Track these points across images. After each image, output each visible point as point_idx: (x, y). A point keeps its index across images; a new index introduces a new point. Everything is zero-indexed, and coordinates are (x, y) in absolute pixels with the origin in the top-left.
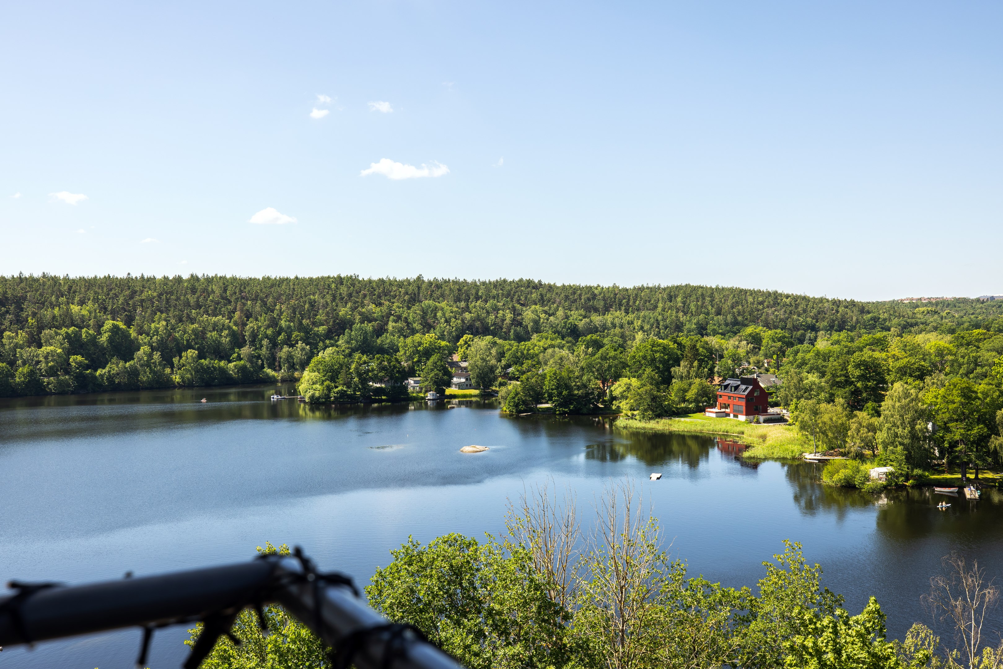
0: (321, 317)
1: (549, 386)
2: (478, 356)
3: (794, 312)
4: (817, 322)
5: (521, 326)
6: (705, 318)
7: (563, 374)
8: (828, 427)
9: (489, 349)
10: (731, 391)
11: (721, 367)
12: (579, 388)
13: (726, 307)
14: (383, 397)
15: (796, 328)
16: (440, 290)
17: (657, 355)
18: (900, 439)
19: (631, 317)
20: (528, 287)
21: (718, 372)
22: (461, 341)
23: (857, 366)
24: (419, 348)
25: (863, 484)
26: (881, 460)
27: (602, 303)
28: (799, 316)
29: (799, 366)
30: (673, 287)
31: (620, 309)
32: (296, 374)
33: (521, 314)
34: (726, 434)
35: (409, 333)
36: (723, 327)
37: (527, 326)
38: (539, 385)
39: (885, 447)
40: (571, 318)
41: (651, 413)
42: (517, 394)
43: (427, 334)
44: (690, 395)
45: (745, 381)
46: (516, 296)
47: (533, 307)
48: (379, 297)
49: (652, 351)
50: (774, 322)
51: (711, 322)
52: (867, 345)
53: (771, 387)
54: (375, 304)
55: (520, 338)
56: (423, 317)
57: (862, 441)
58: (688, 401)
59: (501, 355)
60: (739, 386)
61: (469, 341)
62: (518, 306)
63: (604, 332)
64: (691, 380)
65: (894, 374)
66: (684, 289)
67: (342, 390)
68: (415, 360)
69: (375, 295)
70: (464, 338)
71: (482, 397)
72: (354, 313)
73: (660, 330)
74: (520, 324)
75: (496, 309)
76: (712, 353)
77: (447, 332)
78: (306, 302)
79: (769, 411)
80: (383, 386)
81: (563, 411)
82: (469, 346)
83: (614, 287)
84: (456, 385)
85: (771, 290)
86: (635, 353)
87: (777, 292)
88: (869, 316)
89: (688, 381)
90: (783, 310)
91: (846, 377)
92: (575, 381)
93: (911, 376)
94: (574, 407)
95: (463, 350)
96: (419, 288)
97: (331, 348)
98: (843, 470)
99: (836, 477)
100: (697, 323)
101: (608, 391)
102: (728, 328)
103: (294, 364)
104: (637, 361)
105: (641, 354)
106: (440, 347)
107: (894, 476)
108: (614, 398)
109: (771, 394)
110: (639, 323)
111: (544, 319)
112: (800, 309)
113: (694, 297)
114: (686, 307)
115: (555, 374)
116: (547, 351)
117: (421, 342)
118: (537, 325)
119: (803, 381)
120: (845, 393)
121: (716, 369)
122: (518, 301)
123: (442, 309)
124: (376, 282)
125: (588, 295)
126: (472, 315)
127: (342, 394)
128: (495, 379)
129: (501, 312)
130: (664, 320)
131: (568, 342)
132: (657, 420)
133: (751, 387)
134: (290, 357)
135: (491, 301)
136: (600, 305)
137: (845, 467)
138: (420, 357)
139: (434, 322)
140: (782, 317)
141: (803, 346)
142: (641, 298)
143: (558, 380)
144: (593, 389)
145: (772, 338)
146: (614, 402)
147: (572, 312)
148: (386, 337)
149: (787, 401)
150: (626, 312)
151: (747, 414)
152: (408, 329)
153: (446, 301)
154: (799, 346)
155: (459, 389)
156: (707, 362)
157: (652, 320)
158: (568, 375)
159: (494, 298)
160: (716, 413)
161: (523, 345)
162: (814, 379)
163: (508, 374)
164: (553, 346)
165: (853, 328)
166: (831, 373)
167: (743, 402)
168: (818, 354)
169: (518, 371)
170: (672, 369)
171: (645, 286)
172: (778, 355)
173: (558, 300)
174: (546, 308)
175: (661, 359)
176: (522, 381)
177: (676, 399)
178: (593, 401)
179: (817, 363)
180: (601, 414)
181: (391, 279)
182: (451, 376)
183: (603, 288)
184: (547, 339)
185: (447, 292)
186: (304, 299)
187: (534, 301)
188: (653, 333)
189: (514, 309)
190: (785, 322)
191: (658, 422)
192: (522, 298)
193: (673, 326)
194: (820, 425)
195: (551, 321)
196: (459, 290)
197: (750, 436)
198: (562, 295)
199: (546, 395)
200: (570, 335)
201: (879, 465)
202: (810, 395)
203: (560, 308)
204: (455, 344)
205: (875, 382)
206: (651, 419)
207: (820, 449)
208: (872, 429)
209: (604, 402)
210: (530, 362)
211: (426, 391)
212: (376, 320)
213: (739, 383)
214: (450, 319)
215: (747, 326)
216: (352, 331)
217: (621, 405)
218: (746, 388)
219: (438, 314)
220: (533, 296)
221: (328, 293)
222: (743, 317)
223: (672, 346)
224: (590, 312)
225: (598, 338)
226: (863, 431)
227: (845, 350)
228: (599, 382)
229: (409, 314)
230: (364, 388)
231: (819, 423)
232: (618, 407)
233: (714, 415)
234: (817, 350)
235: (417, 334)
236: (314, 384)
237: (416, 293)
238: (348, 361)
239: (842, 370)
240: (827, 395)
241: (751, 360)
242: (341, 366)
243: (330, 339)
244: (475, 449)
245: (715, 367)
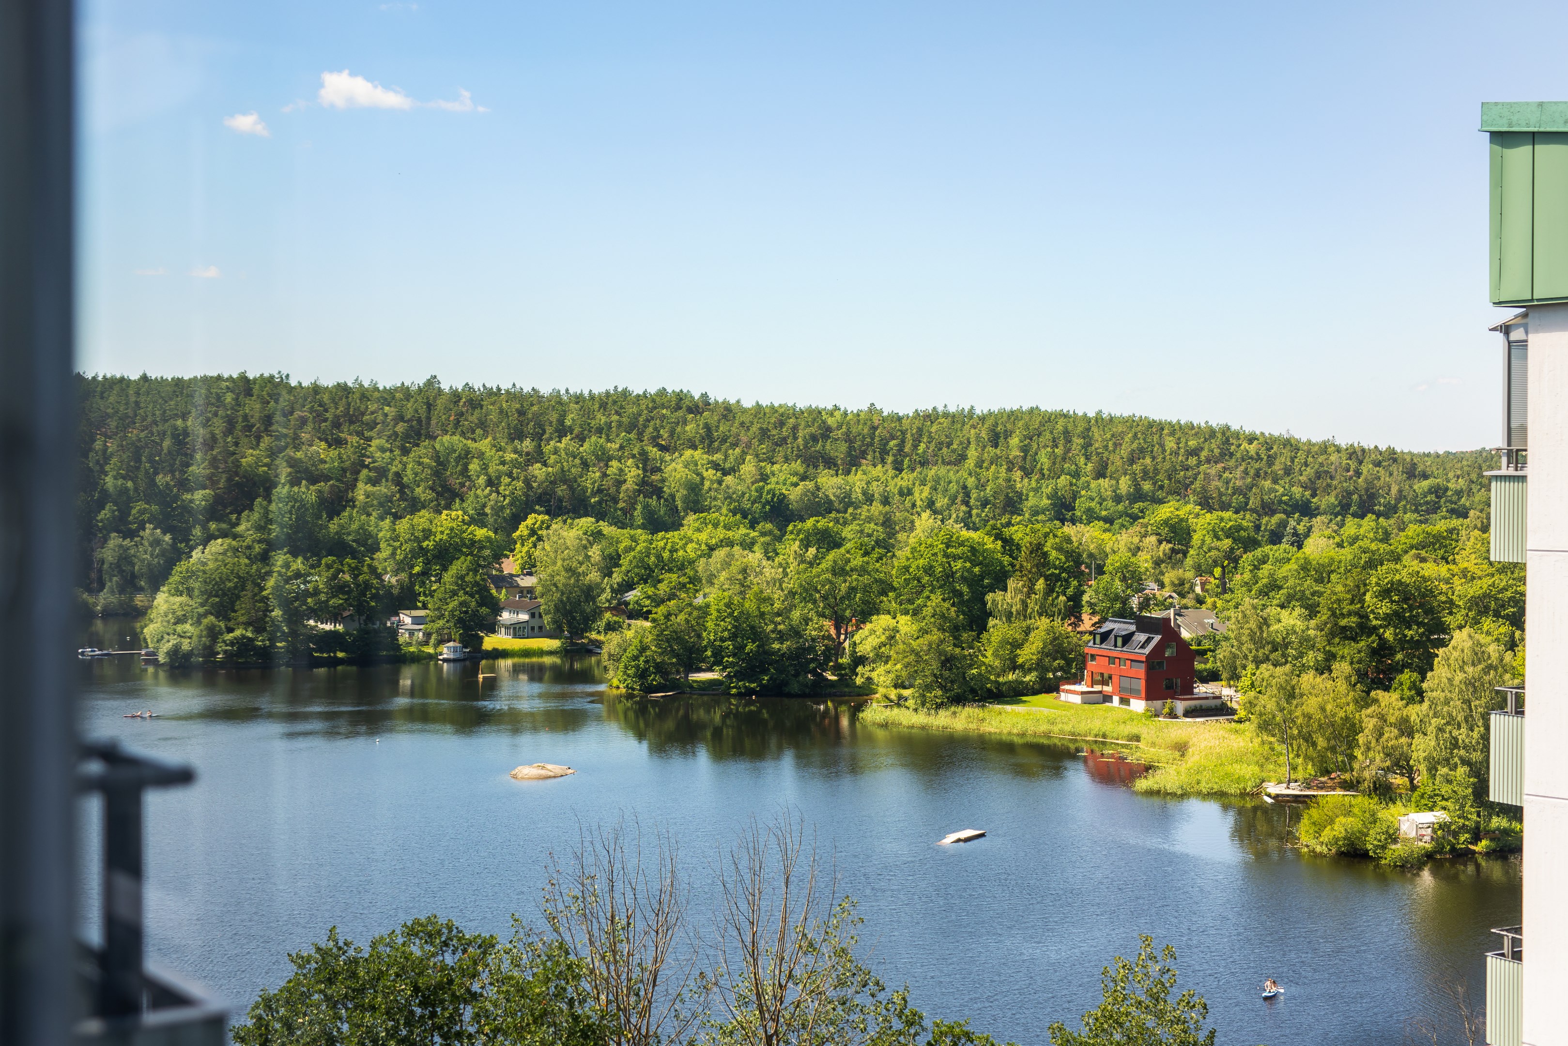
0: (198, 468)
1: (716, 634)
2: (559, 563)
3: (1266, 473)
4: (1314, 495)
5: (659, 498)
6: (1071, 484)
7: (747, 605)
8: (1315, 726)
9: (585, 547)
10: (1116, 646)
11: (1097, 592)
12: (782, 637)
13: (1116, 461)
14: (340, 655)
15: (1268, 509)
16: (477, 411)
17: (958, 565)
18: (1462, 752)
19: (906, 479)
20: (678, 408)
21: (1091, 605)
22: (523, 529)
23: (1385, 593)
24: (425, 544)
25: (1384, 847)
26: (1422, 796)
27: (843, 447)
28: (1275, 481)
29: (1264, 593)
30: (1002, 413)
31: (883, 462)
32: (139, 600)
33: (659, 470)
34: (1102, 740)
35: (405, 509)
36: (1110, 503)
37: (673, 496)
38: (694, 630)
39: (1432, 770)
40: (773, 480)
41: (940, 693)
42: (643, 649)
43: (445, 512)
44: (1028, 653)
45: (1146, 625)
46: (651, 429)
47: (688, 453)
48: (337, 425)
49: (946, 556)
50: (1221, 494)
51: (1083, 493)
52: (1412, 547)
53: (1205, 637)
54: (327, 441)
55: (655, 525)
56: (437, 474)
57: (1387, 755)
58: (1021, 666)
59: (612, 561)
60: (1132, 634)
61: (541, 528)
62: (654, 452)
63: (845, 512)
64: (1029, 622)
65: (1464, 612)
66: (1026, 418)
67: (243, 636)
68: (417, 569)
69: (325, 420)
70: (530, 521)
71: (565, 656)
72: (277, 462)
73: (971, 509)
74: (658, 492)
75: (604, 458)
76: (1078, 562)
77: (492, 508)
78: (164, 433)
79: (1196, 691)
80: (340, 627)
81: (746, 687)
82: (540, 539)
83: (870, 410)
84: (507, 627)
85: (1216, 422)
86: (908, 559)
87: (1228, 428)
88: (1425, 484)
89: (1024, 624)
90: (1242, 468)
91: (1361, 617)
92: (772, 622)
93: (1497, 615)
94: (771, 678)
95: (525, 549)
96: (429, 406)
97: (220, 541)
98: (1342, 819)
99: (1327, 834)
100: (1053, 496)
101: (847, 644)
102: (1120, 507)
103: (133, 576)
104: (914, 579)
105: (921, 562)
106: (473, 542)
107: (1449, 831)
108: (860, 660)
109: (1203, 653)
110: (925, 494)
111: (712, 482)
112: (1278, 467)
113: (1048, 436)
114: (1029, 458)
115: (728, 605)
116: (716, 553)
117: (430, 530)
118: (696, 495)
119: (1268, 626)
120: (1359, 652)
121: (1086, 598)
122: (655, 440)
123: (481, 455)
124: (331, 392)
125: (813, 430)
126: (550, 469)
127: (244, 645)
128: (597, 613)
129: (614, 463)
130: (981, 486)
131: (763, 534)
132: (953, 709)
133: (1157, 638)
134: (124, 559)
135: (594, 438)
136: (839, 450)
137: (1348, 813)
138: (427, 563)
139: (462, 485)
140: (1239, 483)
141: (1275, 548)
142: (930, 437)
143: (736, 619)
144: (813, 640)
145: (1214, 530)
146: (860, 669)
147: (776, 467)
148: (351, 517)
149: (1236, 669)
150: (896, 469)
151: (1149, 697)
152: (402, 499)
153: (490, 438)
154: (1267, 549)
155: (515, 636)
156: (1066, 581)
157: (953, 487)
158: (759, 608)
159: (599, 431)
160: (1083, 693)
161: (661, 540)
162: (1292, 622)
163: (627, 604)
164: (730, 544)
165: (1390, 511)
166: (1329, 609)
167: (1140, 671)
168: (1305, 567)
169: (648, 597)
170: (989, 597)
171: (940, 409)
172: (1223, 567)
173: (744, 438)
174: (718, 457)
175: (966, 574)
176: (654, 621)
177: (997, 663)
178: (812, 665)
179: (1301, 585)
180: (832, 696)
181: (366, 384)
182: (496, 608)
183: (846, 414)
184: (716, 525)
185: (493, 417)
186: (160, 428)
187: (689, 440)
188: (954, 516)
189: (644, 459)
190: (1245, 495)
191: (954, 713)
192: (664, 433)
193: (1000, 501)
194: (1299, 721)
195: (728, 487)
196: (521, 413)
197: (1153, 744)
198: (755, 428)
199: (709, 653)
200: (766, 517)
201: (1420, 808)
202: (1284, 655)
203: (748, 457)
204: (509, 535)
205: (1421, 630)
206: (939, 706)
207: (1300, 775)
208: (1407, 729)
209: (838, 668)
210: (674, 577)
211: (441, 642)
212: (327, 478)
213: (1133, 628)
214: (499, 478)
215: (1161, 502)
216: (270, 502)
217: (874, 675)
218: (1149, 640)
219: (471, 467)
220: (688, 428)
221: (216, 414)
222: (1154, 484)
223: (992, 546)
224: (816, 467)
225: (831, 524)
226: (1390, 733)
227: (1365, 557)
228: (828, 624)
229: (405, 465)
230: (294, 633)
231: (1297, 717)
232: (869, 679)
233: (1077, 699)
234: (1305, 559)
235: (423, 512)
236: (179, 621)
237: (423, 417)
238: (258, 570)
239: (1352, 602)
240: (1320, 657)
241: (1166, 579)
242: (242, 582)
243: (219, 520)
244: (543, 772)
245: (1084, 592)
